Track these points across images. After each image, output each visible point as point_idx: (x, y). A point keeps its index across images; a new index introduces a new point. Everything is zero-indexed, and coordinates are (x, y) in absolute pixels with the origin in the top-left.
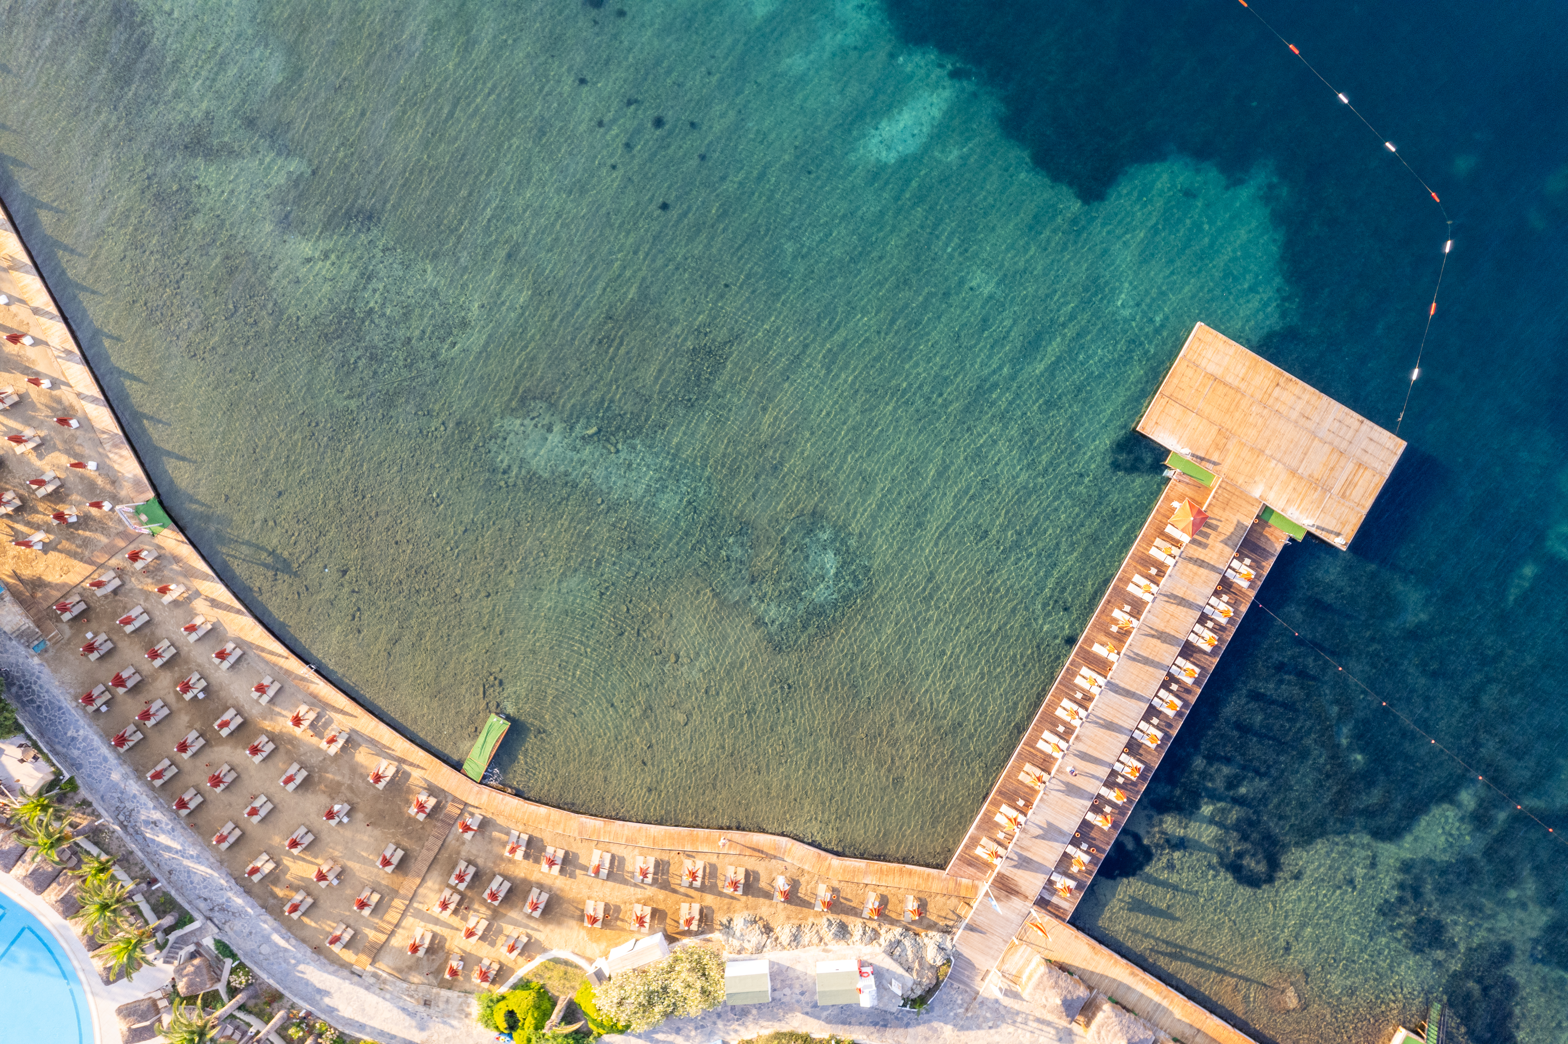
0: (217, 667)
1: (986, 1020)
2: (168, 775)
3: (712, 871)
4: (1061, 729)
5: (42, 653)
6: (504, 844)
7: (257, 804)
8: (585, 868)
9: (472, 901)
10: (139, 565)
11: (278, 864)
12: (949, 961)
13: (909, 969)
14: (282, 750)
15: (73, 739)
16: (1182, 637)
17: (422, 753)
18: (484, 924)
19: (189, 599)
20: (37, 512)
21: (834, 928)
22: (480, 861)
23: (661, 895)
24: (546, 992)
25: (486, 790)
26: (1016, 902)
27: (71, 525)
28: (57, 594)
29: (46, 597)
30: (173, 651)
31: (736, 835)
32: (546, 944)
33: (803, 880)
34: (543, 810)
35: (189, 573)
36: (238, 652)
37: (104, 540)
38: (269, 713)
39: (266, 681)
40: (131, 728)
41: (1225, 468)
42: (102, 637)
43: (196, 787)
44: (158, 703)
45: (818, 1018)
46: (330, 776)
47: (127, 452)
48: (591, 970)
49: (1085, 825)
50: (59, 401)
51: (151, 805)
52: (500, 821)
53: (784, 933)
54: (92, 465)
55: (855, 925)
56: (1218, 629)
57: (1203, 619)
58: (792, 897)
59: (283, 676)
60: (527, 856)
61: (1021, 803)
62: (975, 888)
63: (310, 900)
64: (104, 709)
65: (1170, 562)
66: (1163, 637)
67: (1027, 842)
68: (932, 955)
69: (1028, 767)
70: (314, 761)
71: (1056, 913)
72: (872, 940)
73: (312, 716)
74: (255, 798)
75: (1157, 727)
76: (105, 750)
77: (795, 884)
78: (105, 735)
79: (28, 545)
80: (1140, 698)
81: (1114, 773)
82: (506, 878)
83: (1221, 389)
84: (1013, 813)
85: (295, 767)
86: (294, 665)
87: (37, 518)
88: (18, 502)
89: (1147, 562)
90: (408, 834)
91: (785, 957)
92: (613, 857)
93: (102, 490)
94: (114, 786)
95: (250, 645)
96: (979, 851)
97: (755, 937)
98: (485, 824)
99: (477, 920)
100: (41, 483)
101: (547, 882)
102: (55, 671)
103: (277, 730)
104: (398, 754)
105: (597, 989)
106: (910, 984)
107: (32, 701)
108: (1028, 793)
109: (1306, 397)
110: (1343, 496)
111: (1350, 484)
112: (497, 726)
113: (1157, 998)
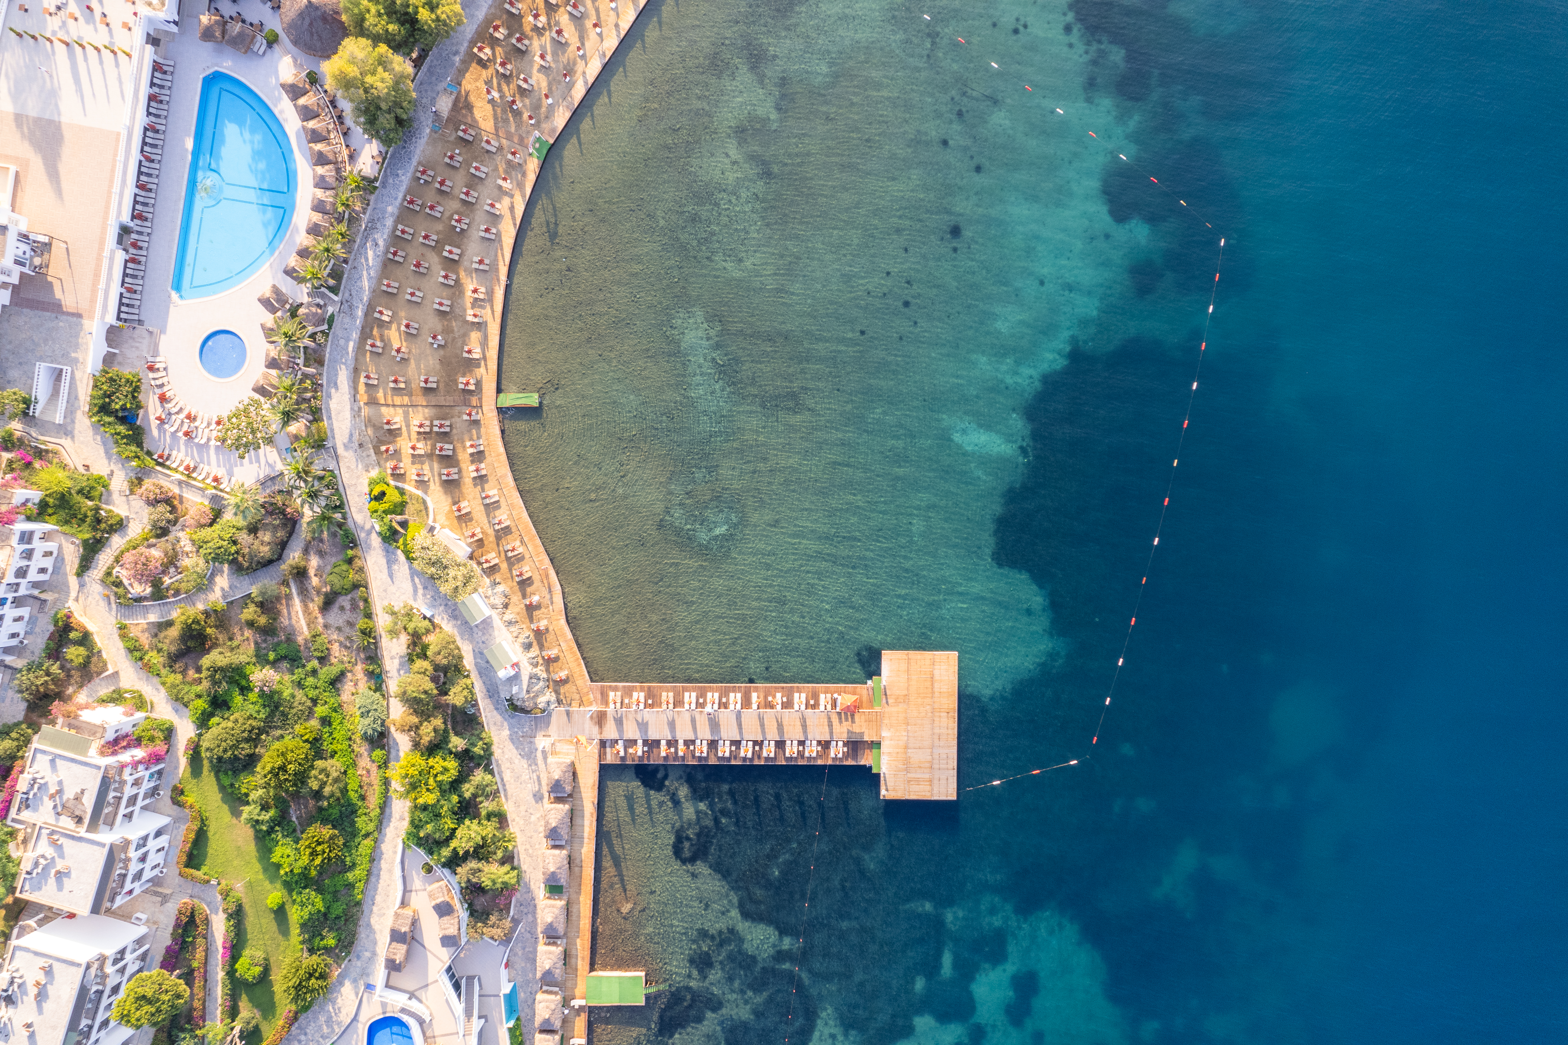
0: (479, 230)
1: (523, 749)
2: (406, 236)
3: (520, 559)
4: (701, 700)
5: (434, 131)
6: (471, 439)
7: (417, 293)
8: (483, 490)
9: (430, 439)
10: (510, 157)
11: (390, 322)
12: (544, 711)
13: (528, 692)
14: (453, 290)
15: (397, 175)
16: (786, 737)
17: (495, 367)
18: (422, 452)
19: (506, 193)
20: (508, 85)
21: (526, 641)
22: (454, 431)
23: (492, 539)
24: (404, 506)
25: (495, 413)
26: (596, 729)
27: (511, 108)
28: (469, 121)
29: (465, 116)
30: (474, 201)
31: (547, 560)
32: (430, 492)
33: (543, 610)
34: (502, 450)
35: (521, 186)
36: (493, 237)
37: (513, 130)
38: (469, 272)
39: (487, 261)
40: (420, 202)
41: (887, 709)
42: (460, 159)
43: (407, 255)
44: (440, 209)
45: (475, 658)
46: (454, 324)
47: (568, 115)
48: (431, 523)
49: (657, 743)
50: (575, 64)
51: (385, 237)
52: (483, 430)
53: (508, 616)
54: (550, 101)
55: (535, 651)
56: (801, 754)
57: (801, 743)
58: (531, 609)
59: (494, 267)
60: (472, 455)
61: (650, 702)
62: (591, 704)
63: (380, 351)
64: (422, 181)
65: (822, 708)
66: (780, 727)
67: (631, 717)
68: (542, 701)
69: (671, 694)
70: (457, 311)
71: (602, 755)
72: (532, 664)
73: (482, 296)
74: (419, 290)
75: (731, 751)
76: (401, 196)
77: (538, 607)
78: (408, 191)
79: (488, 92)
80: (741, 733)
81: (693, 742)
82: (454, 450)
83: (928, 684)
84: (642, 700)
85: (449, 303)
86: (503, 271)
87: (505, 88)
88: (508, 73)
89: (815, 696)
90: (447, 385)
91: (497, 622)
92: (498, 502)
93: (539, 114)
94: (384, 211)
95: (500, 241)
96: (612, 694)
97: (499, 601)
98: (476, 423)
99: (422, 448)
100: (525, 80)
101: (464, 474)
102: (427, 143)
103: (463, 281)
104: (488, 355)
105: (424, 532)
106: (521, 696)
107: (405, 142)
108: (657, 704)
109: (950, 732)
110: (909, 781)
111: (918, 781)
112: (533, 400)
113: (586, 835)
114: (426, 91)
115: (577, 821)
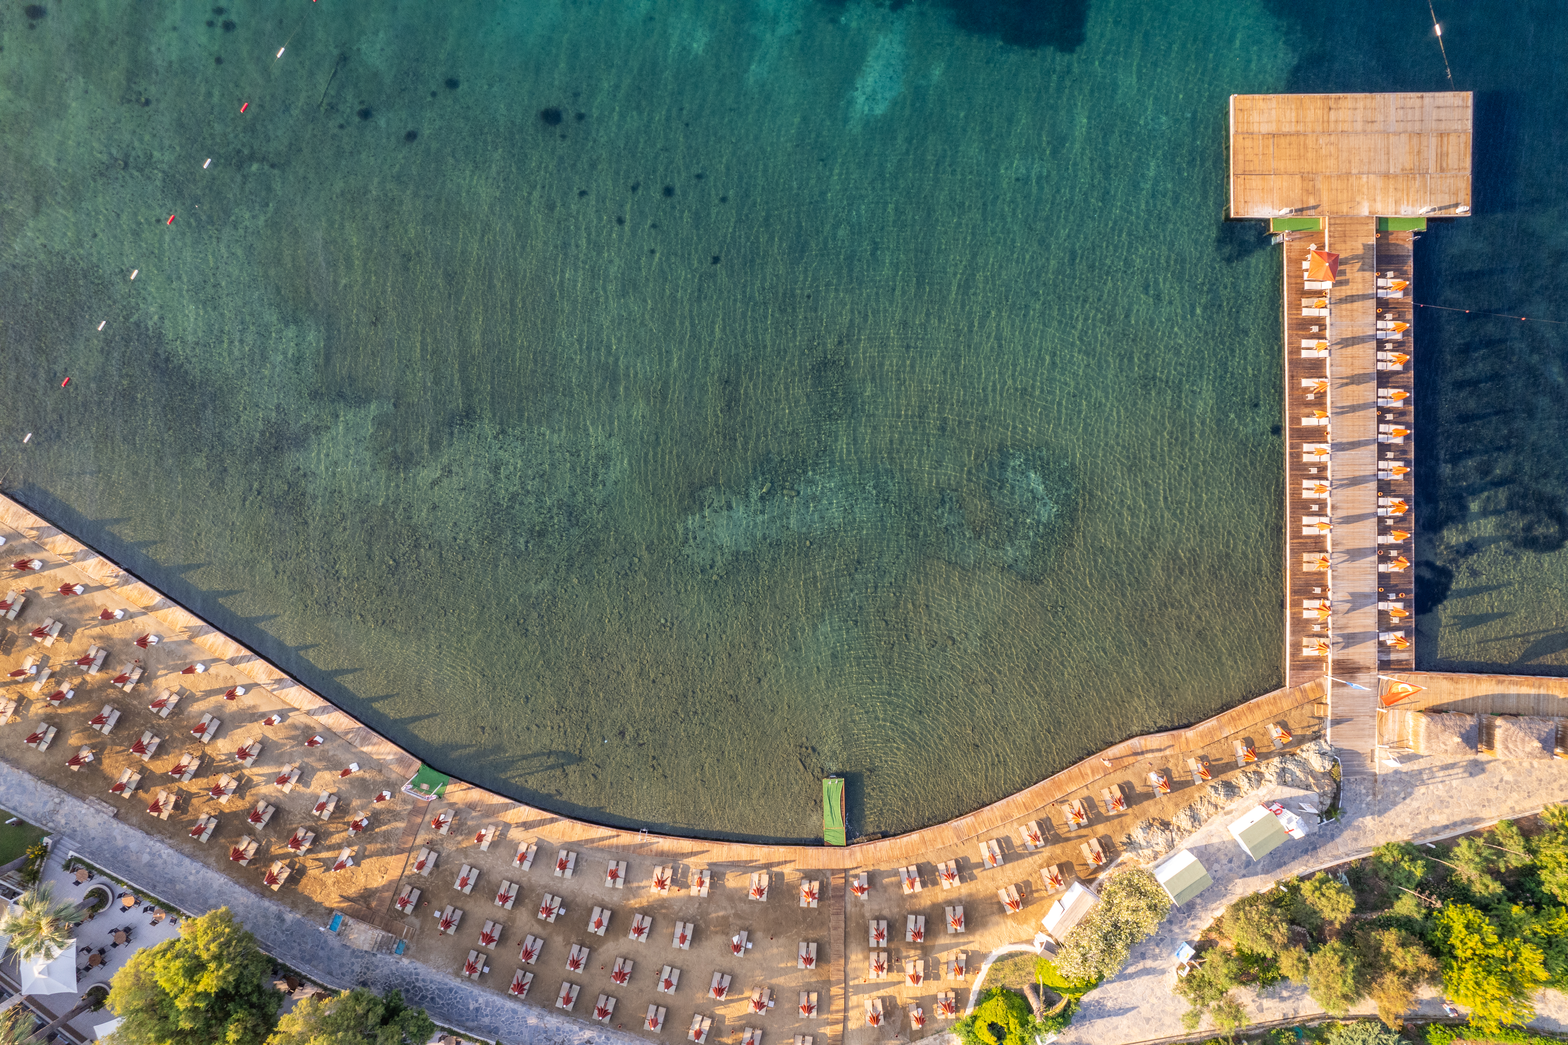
0: (562, 879)
1: (1396, 793)
2: (574, 995)
3: (1090, 803)
4: (1315, 508)
5: (406, 952)
6: (899, 885)
7: (665, 975)
8: (981, 865)
9: (898, 951)
10: (444, 830)
11: (712, 1017)
12: (1335, 760)
13: (1308, 787)
14: (659, 918)
15: (477, 1009)
16: (1371, 370)
17: (782, 849)
18: (920, 964)
19: (503, 835)
20: (331, 834)
21: (1222, 791)
22: (886, 912)
23: (1057, 849)
24: (1008, 991)
25: (856, 848)
26: (1362, 676)
27: (365, 829)
28: (388, 895)
29: (381, 902)
30: (515, 887)
31: (1093, 760)
32: (983, 950)
33: (1170, 765)
34: (915, 836)
35: (491, 812)
36: (573, 855)
37: (401, 825)
38: (630, 893)
39: (612, 865)
40: (520, 973)
41: (1325, 207)
42: (449, 909)
43: (604, 992)
44: (529, 940)
45: (1256, 874)
46: (714, 915)
47: (376, 738)
48: (1038, 949)
49: (1383, 578)
50: (294, 727)
51: (576, 1028)
52: (883, 867)
53: (1182, 820)
54: (354, 767)
55: (1238, 778)
57: (1381, 345)
58: (1170, 785)
59: (622, 853)
60: (924, 884)
61: (1318, 590)
62: (1320, 686)
63: (758, 1032)
64: (486, 970)
65: (1325, 313)
66: (1356, 380)
67: (1342, 621)
68: (1318, 764)
69: (1306, 557)
70: (692, 910)
71: (1400, 667)
72: (1259, 782)
73: (668, 873)
74: (660, 972)
75: (1395, 459)
76: (510, 1004)
78: (503, 992)
79: (342, 866)
80: (1366, 443)
81: (1381, 520)
82: (916, 913)
83: (1283, 141)
84: (1317, 603)
85: (679, 926)
86: (627, 838)
87: (336, 839)
88: (311, 835)
89: (1304, 324)
90: (811, 926)
91: (1197, 839)
92: (998, 841)
93: (375, 782)
94: (536, 1030)
95: (579, 843)
96: (1306, 652)
97: (1160, 839)
98: (872, 878)
99: (913, 965)
100: (322, 807)
101: (954, 895)
102: (425, 962)
103: (645, 904)
104: (763, 861)
105: (1056, 961)
106: (1316, 799)
107: (424, 997)
108: (1319, 579)
109: (1360, 105)
110: (1442, 170)
111: (1442, 156)
112: (834, 788)
113: (1533, 691)
114: (342, 965)
115: (1511, 705)
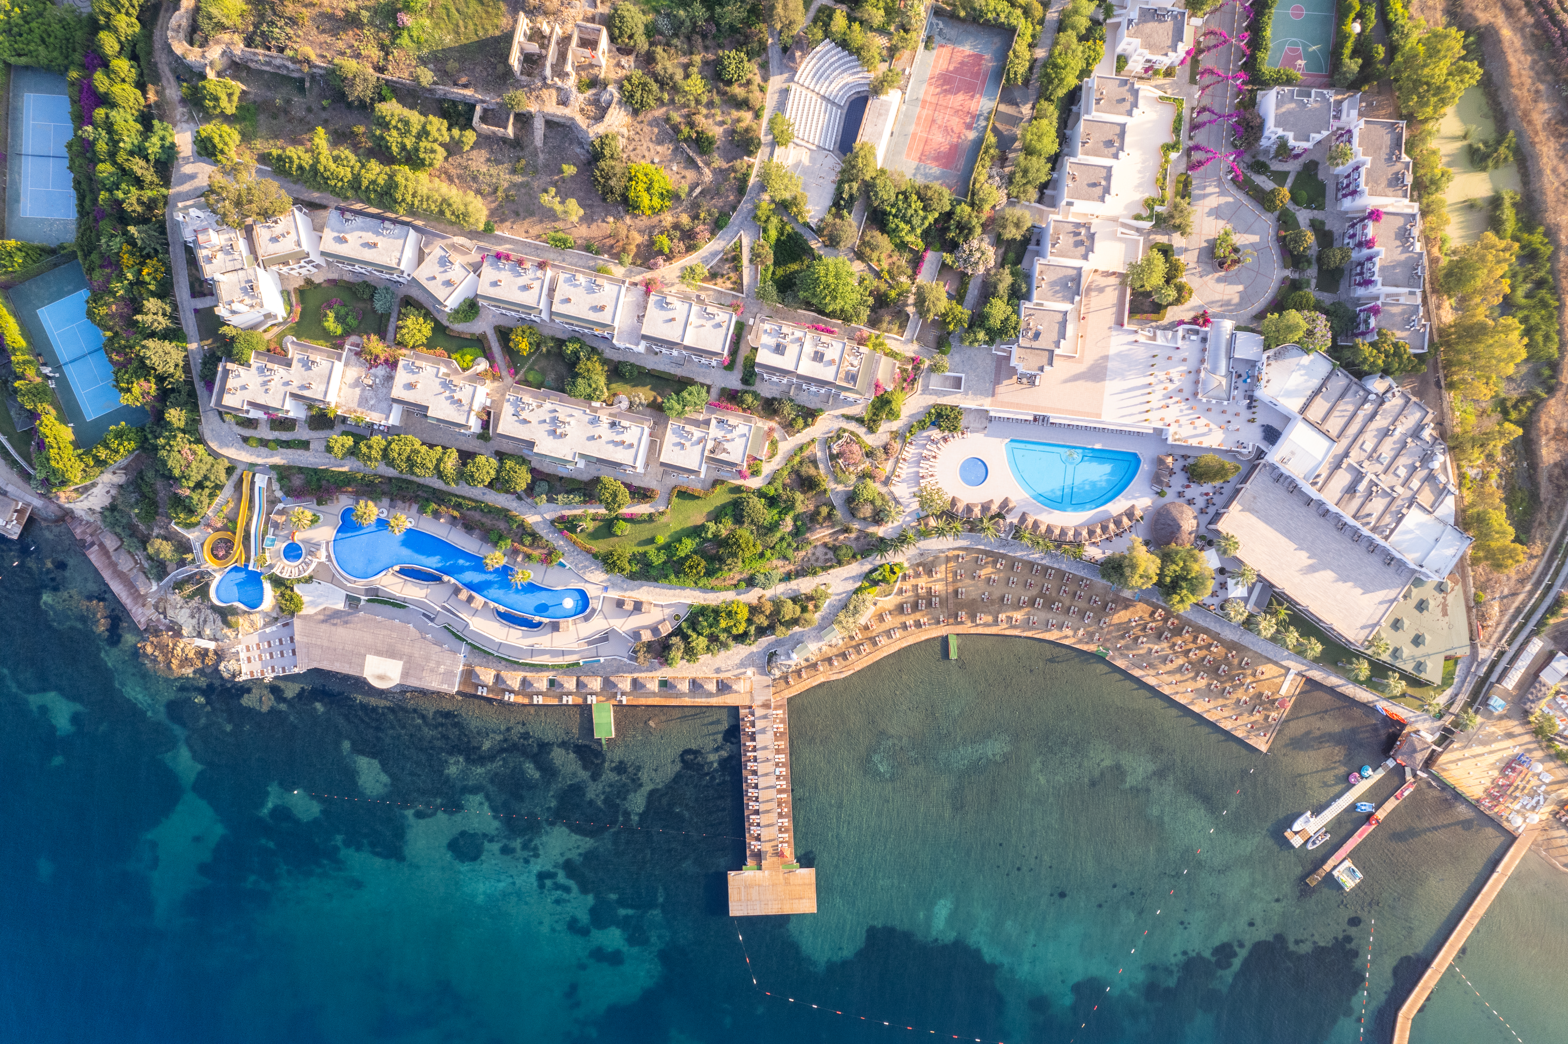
0: (1053, 618)
1: (746, 661)
2: (1048, 575)
3: (859, 652)
4: (780, 764)
5: (1110, 588)
6: (928, 620)
7: (1014, 584)
8: (898, 628)
9: (927, 595)
10: (1098, 634)
11: (996, 568)
12: (769, 672)
13: (781, 664)
14: (1017, 605)
15: (1084, 569)
16: (761, 815)
17: (972, 632)
18: (919, 591)
19: (1075, 633)
20: (1139, 631)
21: (811, 659)
22: (933, 609)
23: (870, 635)
24: (887, 583)
25: (944, 634)
26: (760, 703)
27: (1127, 633)
28: (1118, 609)
29: (1121, 606)
30: (1070, 615)
31: (858, 669)
32: (896, 597)
33: (829, 668)
34: (923, 639)
35: (1080, 641)
36: (1049, 627)
37: (1113, 635)
38: (1028, 614)
39: (1034, 624)
41: (781, 873)
42: (1095, 605)
43: (1037, 576)
44: (1065, 595)
45: (799, 632)
46: (996, 606)
47: (1122, 667)
49: (754, 740)
50: (1153, 670)
51: (1047, 563)
52: (934, 627)
54: (1130, 657)
55: (804, 664)
56: (751, 824)
57: (758, 824)
58: (829, 660)
59: (1030, 628)
60: (919, 621)
61: (778, 734)
62: (774, 699)
63: (979, 563)
64: (1081, 583)
65: (779, 835)
66: (768, 812)
67: (768, 723)
68: (775, 671)
69: (783, 747)
70: (1004, 608)
71: (745, 707)
72: (797, 663)
73: (1013, 622)
74: (1016, 585)
75: (751, 783)
76: (1072, 571)
77: (831, 664)
78: (1075, 575)
79: (1135, 619)
80: (762, 789)
81: (755, 761)
82: (921, 610)
83: (797, 896)
84: (779, 730)
85: (1009, 603)
86: (1029, 634)
87: (1138, 629)
88: (1147, 630)
89: (786, 831)
90: (960, 604)
91: (820, 644)
92: (892, 637)
93: (1123, 651)
94: (1062, 563)
96: (781, 711)
97: (834, 643)
98: (938, 623)
99: (922, 591)
100: (1143, 641)
101: (908, 617)
102: (1104, 585)
103: (1022, 610)
104: (979, 627)
106: (778, 660)
107: (1102, 573)
108: (777, 738)
109: (769, 910)
110: (738, 888)
111: (739, 893)
112: (953, 655)
113: (697, 701)
